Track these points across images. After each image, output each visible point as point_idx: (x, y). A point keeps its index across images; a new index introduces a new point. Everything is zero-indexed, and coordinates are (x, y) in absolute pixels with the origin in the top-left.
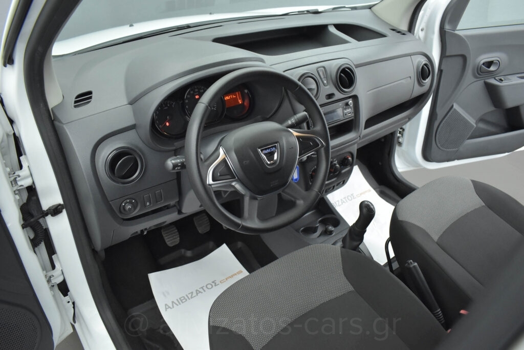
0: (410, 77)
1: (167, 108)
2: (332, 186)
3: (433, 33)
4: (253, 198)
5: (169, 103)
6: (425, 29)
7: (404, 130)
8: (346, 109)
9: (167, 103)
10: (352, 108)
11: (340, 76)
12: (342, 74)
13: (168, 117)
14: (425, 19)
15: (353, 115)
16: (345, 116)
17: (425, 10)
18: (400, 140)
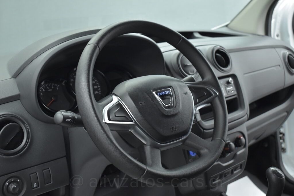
0: (279, 65)
1: (51, 90)
2: (230, 169)
3: (288, 36)
4: (154, 147)
5: (54, 86)
6: (280, 34)
7: (284, 135)
8: (227, 87)
9: (51, 86)
10: (233, 85)
11: (216, 56)
12: (218, 54)
13: (53, 98)
14: (278, 26)
15: (236, 93)
16: (228, 93)
17: (276, 19)
18: (283, 146)
